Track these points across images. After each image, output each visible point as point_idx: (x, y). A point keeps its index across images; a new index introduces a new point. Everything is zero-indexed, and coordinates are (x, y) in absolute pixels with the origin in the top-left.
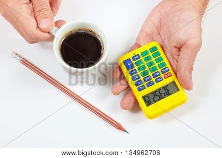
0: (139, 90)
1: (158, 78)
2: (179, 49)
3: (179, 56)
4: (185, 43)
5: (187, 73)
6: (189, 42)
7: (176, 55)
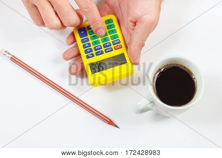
0: (88, 57)
1: (108, 49)
2: (135, 23)
3: (133, 30)
4: (140, 18)
5: (136, 47)
6: (143, 18)
7: (131, 29)
